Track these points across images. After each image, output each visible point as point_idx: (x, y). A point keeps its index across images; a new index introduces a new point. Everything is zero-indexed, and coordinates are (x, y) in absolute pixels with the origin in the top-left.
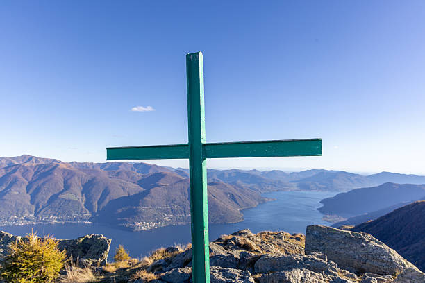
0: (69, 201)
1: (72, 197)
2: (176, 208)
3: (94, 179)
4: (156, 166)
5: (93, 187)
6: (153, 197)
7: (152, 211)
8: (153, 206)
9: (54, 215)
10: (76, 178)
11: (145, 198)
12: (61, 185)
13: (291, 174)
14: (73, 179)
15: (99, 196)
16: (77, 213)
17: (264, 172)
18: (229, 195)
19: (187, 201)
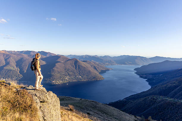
0: (11, 70)
1: (12, 68)
2: (71, 73)
3: (22, 59)
4: (50, 53)
5: (22, 63)
6: (57, 68)
7: (58, 75)
9: (3, 78)
10: (12, 58)
11: (53, 68)
12: (4, 62)
14: (10, 58)
15: (27, 68)
16: (17, 77)
18: (93, 67)
19: (75, 70)
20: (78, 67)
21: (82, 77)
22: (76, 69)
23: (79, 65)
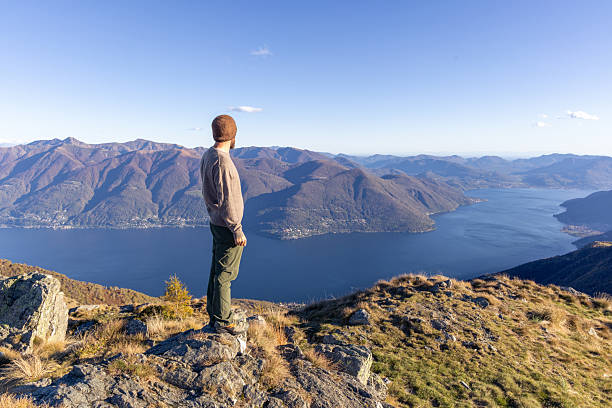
0: (198, 198)
2: (337, 210)
4: (308, 151)
6: (305, 195)
7: (304, 214)
8: (306, 207)
9: (182, 217)
11: (295, 196)
12: (186, 179)
13: (515, 161)
17: (470, 160)
18: (414, 193)
19: (353, 201)
20: (361, 194)
21: (368, 221)
22: (355, 198)
23: (364, 190)
